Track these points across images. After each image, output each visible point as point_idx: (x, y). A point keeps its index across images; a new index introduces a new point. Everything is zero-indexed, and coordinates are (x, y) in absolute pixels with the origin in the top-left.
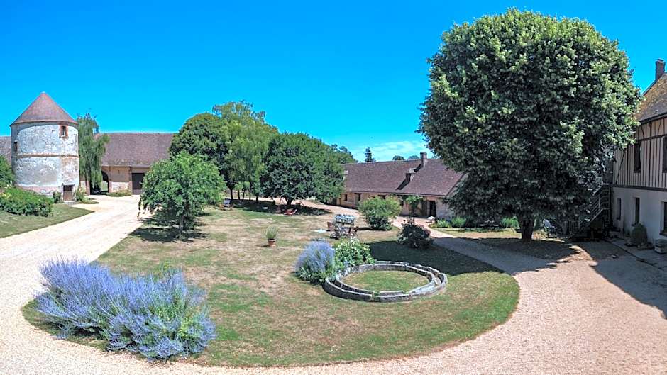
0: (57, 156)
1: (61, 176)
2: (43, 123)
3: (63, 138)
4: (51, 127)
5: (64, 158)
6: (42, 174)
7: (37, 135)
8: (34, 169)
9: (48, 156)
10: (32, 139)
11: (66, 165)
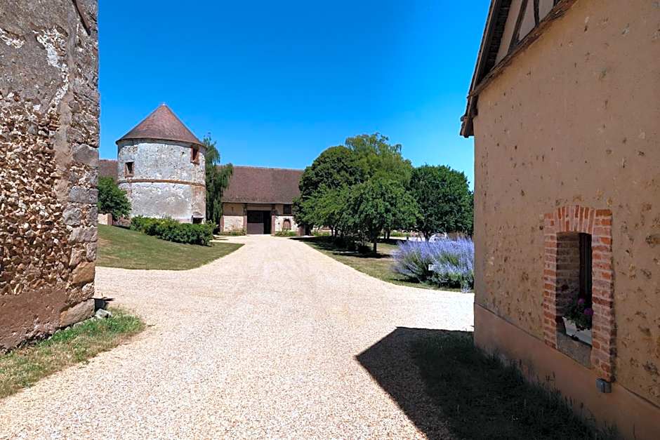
0: (187, 183)
1: (190, 208)
2: (172, 142)
3: (194, 163)
4: (182, 149)
5: (194, 187)
6: (168, 203)
7: (163, 156)
8: (159, 197)
9: (177, 182)
10: (157, 161)
11: (196, 195)
